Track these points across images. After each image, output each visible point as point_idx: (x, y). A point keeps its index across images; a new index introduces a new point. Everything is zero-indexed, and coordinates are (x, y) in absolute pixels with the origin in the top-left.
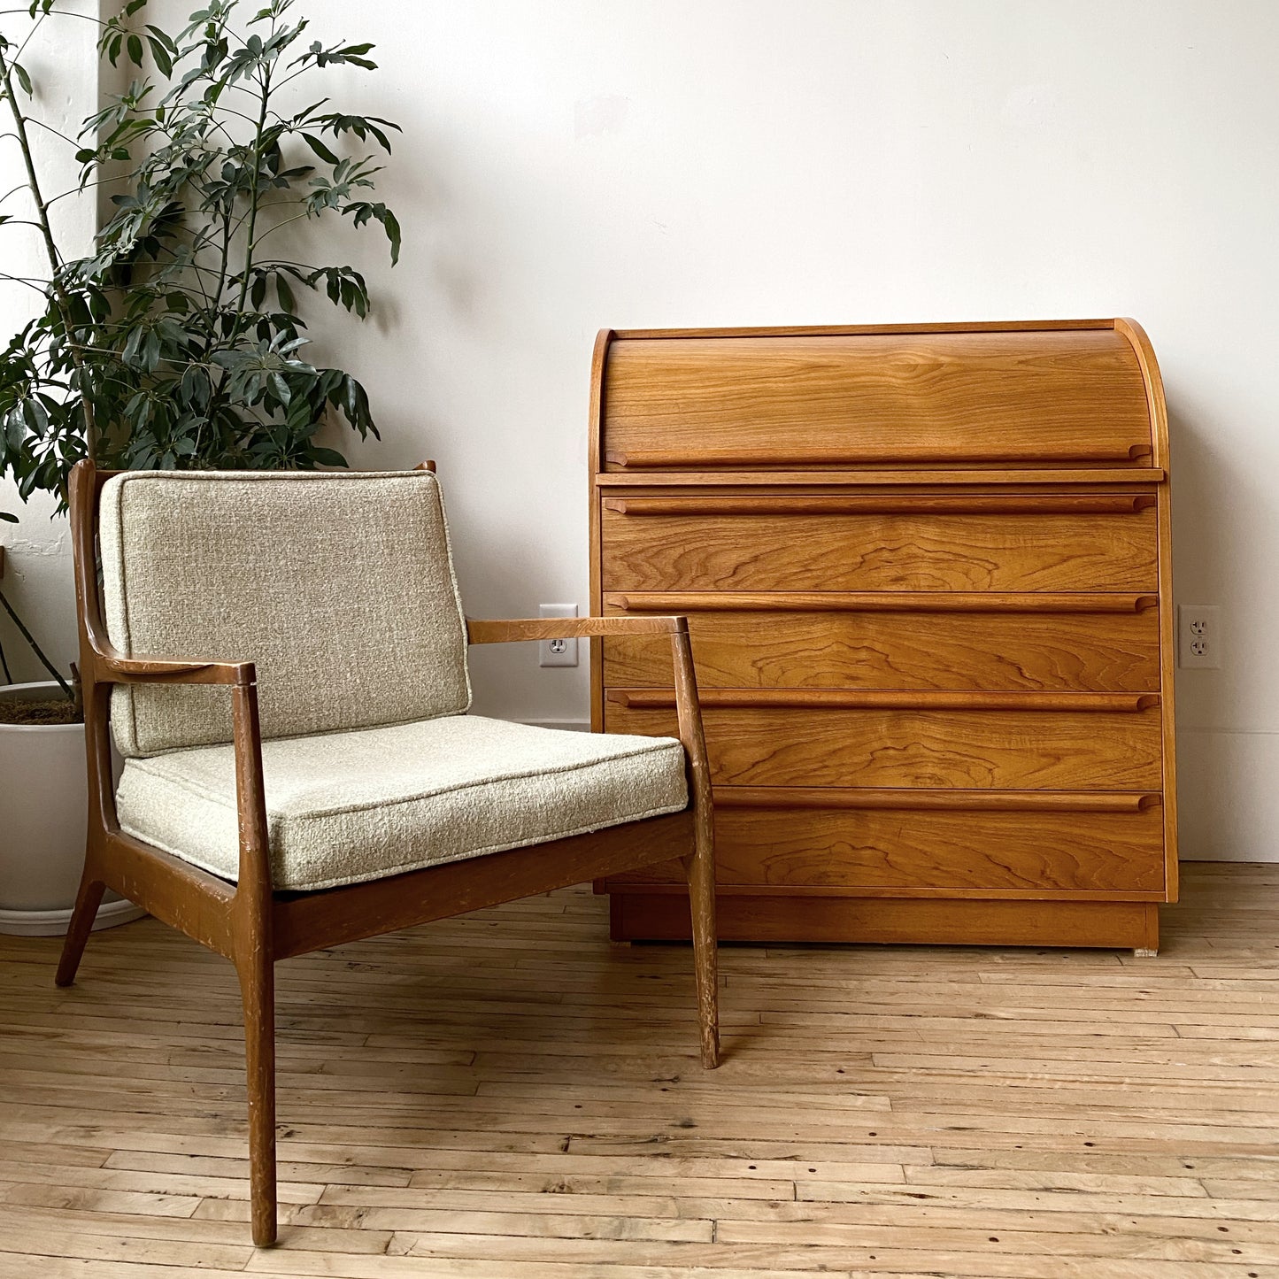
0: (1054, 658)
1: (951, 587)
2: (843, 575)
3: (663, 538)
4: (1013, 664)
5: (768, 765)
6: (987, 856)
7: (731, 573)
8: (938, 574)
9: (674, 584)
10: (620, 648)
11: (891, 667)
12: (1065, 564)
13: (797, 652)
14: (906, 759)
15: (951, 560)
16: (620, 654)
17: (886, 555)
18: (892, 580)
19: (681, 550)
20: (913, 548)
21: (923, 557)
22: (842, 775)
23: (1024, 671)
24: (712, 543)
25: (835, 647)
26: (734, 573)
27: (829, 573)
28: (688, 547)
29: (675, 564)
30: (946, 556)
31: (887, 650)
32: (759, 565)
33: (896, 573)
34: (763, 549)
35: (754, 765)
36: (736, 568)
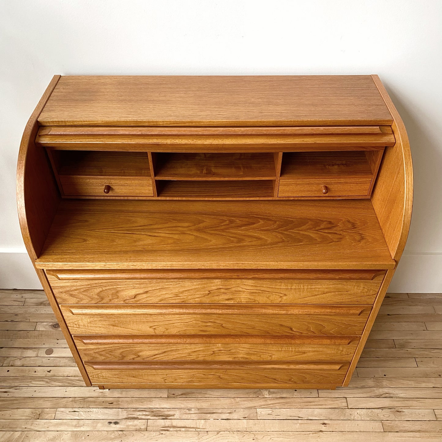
0: (310, 326)
1: (259, 302)
2: (197, 298)
3: (88, 285)
4: (288, 327)
5: (162, 355)
6: (266, 376)
7: (133, 297)
8: (252, 297)
9: (100, 302)
10: (76, 323)
11: (223, 327)
12: (324, 295)
13: (174, 323)
14: (230, 353)
15: (260, 293)
16: (76, 324)
17: (222, 291)
18: (226, 300)
19: (101, 289)
20: (239, 288)
21: (244, 292)
22: (199, 357)
23: (293, 329)
24: (118, 286)
25: (194, 322)
26: (135, 297)
27: (190, 297)
28: (104, 288)
29: (98, 294)
30: (257, 291)
31: (222, 322)
32: (148, 295)
33: (228, 297)
34: (150, 289)
35: (155, 355)
36: (136, 296)
